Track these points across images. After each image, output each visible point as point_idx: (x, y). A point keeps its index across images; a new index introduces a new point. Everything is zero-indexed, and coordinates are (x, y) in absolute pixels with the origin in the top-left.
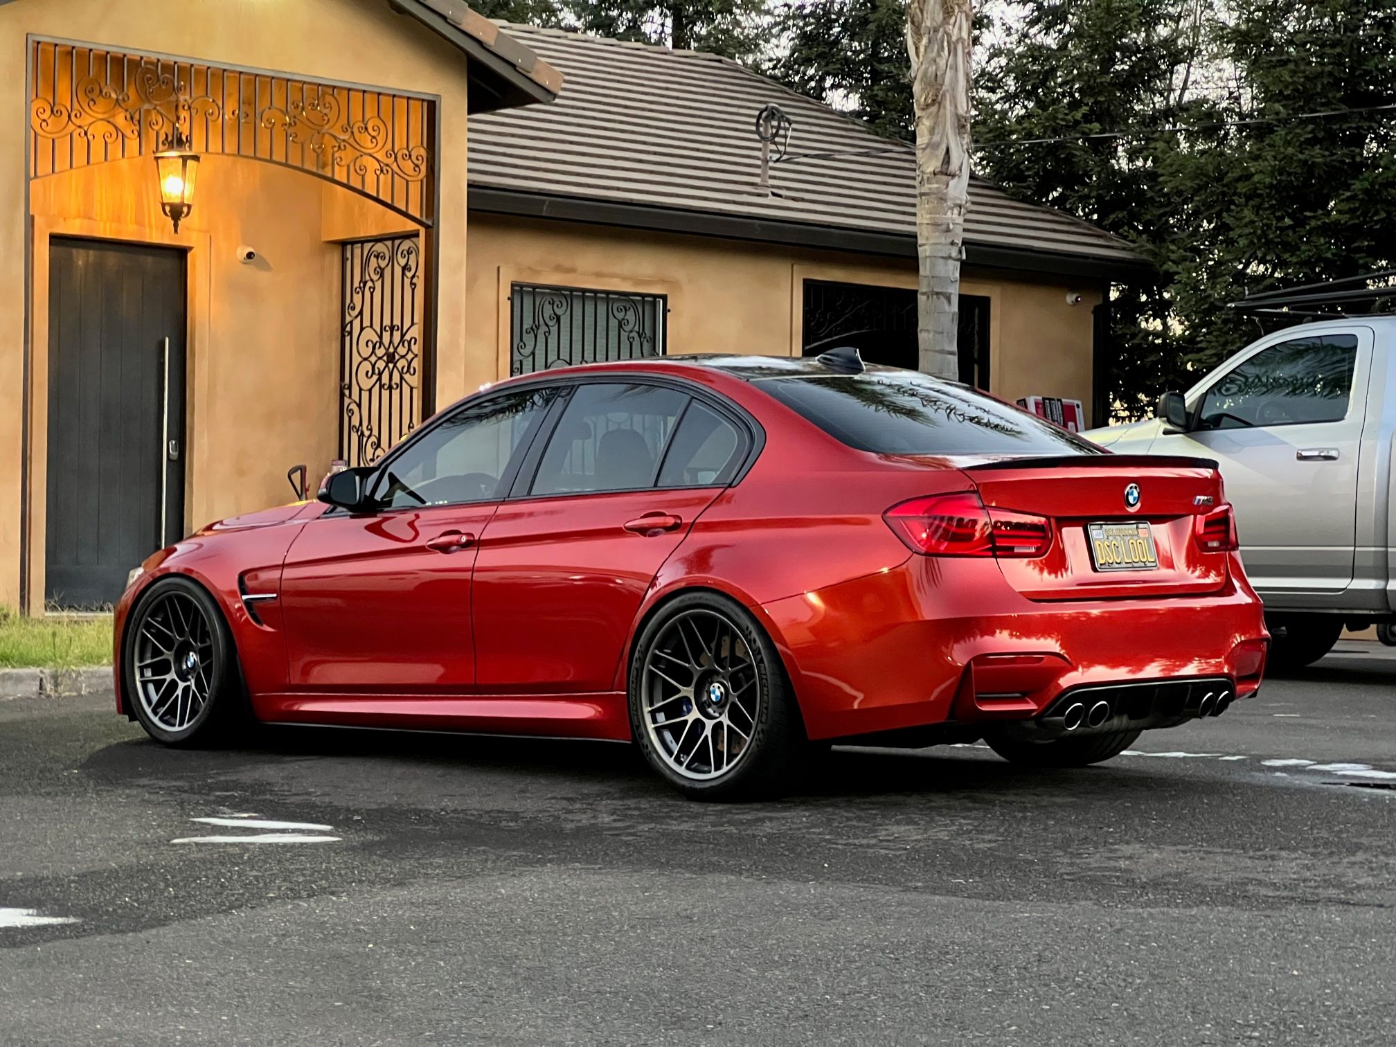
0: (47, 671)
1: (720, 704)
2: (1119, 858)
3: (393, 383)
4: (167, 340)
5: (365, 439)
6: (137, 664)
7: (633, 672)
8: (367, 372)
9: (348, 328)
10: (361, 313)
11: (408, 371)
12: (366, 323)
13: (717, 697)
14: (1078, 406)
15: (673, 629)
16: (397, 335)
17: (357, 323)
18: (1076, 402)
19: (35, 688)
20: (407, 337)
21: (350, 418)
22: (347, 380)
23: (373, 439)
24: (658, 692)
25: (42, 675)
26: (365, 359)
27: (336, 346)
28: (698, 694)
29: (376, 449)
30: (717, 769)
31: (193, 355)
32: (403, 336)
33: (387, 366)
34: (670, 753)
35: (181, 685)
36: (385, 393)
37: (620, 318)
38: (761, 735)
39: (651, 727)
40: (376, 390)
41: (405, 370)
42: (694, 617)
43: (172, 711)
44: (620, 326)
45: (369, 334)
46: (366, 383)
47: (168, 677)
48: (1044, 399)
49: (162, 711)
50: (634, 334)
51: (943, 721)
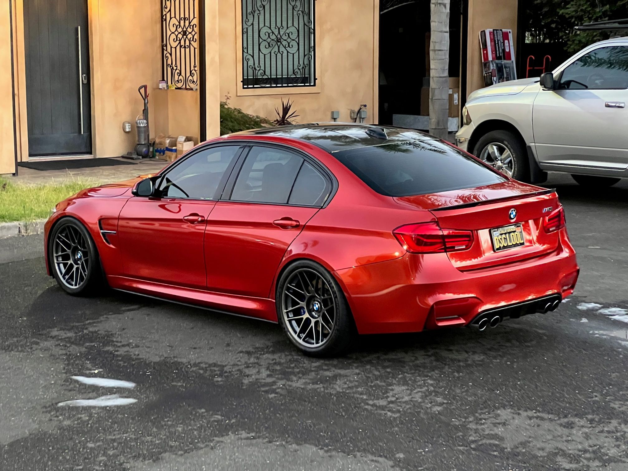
0: (22, 223)
1: (318, 311)
2: (499, 424)
3: (186, 45)
4: (79, 27)
5: (174, 71)
6: (55, 255)
7: (278, 294)
8: (174, 39)
9: (164, 17)
10: (170, 10)
11: (193, 40)
12: (173, 15)
13: (316, 308)
14: (510, 32)
15: (296, 276)
16: (187, 22)
17: (168, 15)
18: (509, 30)
19: (17, 232)
20: (192, 24)
21: (167, 60)
22: (165, 42)
23: (178, 71)
24: (290, 304)
25: (19, 226)
26: (173, 33)
27: (159, 26)
28: (308, 305)
29: (179, 76)
30: (317, 343)
31: (92, 34)
32: (190, 23)
33: (183, 37)
34: (295, 332)
35: (75, 266)
36: (183, 50)
37: (293, 5)
38: (336, 332)
39: (286, 319)
40: (178, 48)
41: (191, 39)
42: (305, 272)
43: (71, 278)
44: (293, 9)
45: (174, 21)
46: (174, 44)
47: (69, 262)
48: (494, 30)
49: (67, 277)
50: (300, 12)
51: (421, 331)
